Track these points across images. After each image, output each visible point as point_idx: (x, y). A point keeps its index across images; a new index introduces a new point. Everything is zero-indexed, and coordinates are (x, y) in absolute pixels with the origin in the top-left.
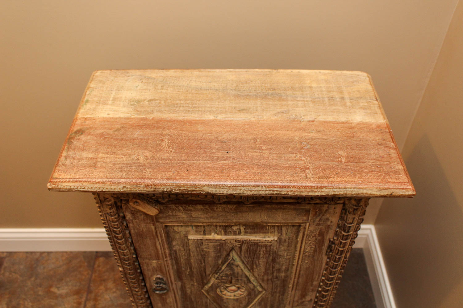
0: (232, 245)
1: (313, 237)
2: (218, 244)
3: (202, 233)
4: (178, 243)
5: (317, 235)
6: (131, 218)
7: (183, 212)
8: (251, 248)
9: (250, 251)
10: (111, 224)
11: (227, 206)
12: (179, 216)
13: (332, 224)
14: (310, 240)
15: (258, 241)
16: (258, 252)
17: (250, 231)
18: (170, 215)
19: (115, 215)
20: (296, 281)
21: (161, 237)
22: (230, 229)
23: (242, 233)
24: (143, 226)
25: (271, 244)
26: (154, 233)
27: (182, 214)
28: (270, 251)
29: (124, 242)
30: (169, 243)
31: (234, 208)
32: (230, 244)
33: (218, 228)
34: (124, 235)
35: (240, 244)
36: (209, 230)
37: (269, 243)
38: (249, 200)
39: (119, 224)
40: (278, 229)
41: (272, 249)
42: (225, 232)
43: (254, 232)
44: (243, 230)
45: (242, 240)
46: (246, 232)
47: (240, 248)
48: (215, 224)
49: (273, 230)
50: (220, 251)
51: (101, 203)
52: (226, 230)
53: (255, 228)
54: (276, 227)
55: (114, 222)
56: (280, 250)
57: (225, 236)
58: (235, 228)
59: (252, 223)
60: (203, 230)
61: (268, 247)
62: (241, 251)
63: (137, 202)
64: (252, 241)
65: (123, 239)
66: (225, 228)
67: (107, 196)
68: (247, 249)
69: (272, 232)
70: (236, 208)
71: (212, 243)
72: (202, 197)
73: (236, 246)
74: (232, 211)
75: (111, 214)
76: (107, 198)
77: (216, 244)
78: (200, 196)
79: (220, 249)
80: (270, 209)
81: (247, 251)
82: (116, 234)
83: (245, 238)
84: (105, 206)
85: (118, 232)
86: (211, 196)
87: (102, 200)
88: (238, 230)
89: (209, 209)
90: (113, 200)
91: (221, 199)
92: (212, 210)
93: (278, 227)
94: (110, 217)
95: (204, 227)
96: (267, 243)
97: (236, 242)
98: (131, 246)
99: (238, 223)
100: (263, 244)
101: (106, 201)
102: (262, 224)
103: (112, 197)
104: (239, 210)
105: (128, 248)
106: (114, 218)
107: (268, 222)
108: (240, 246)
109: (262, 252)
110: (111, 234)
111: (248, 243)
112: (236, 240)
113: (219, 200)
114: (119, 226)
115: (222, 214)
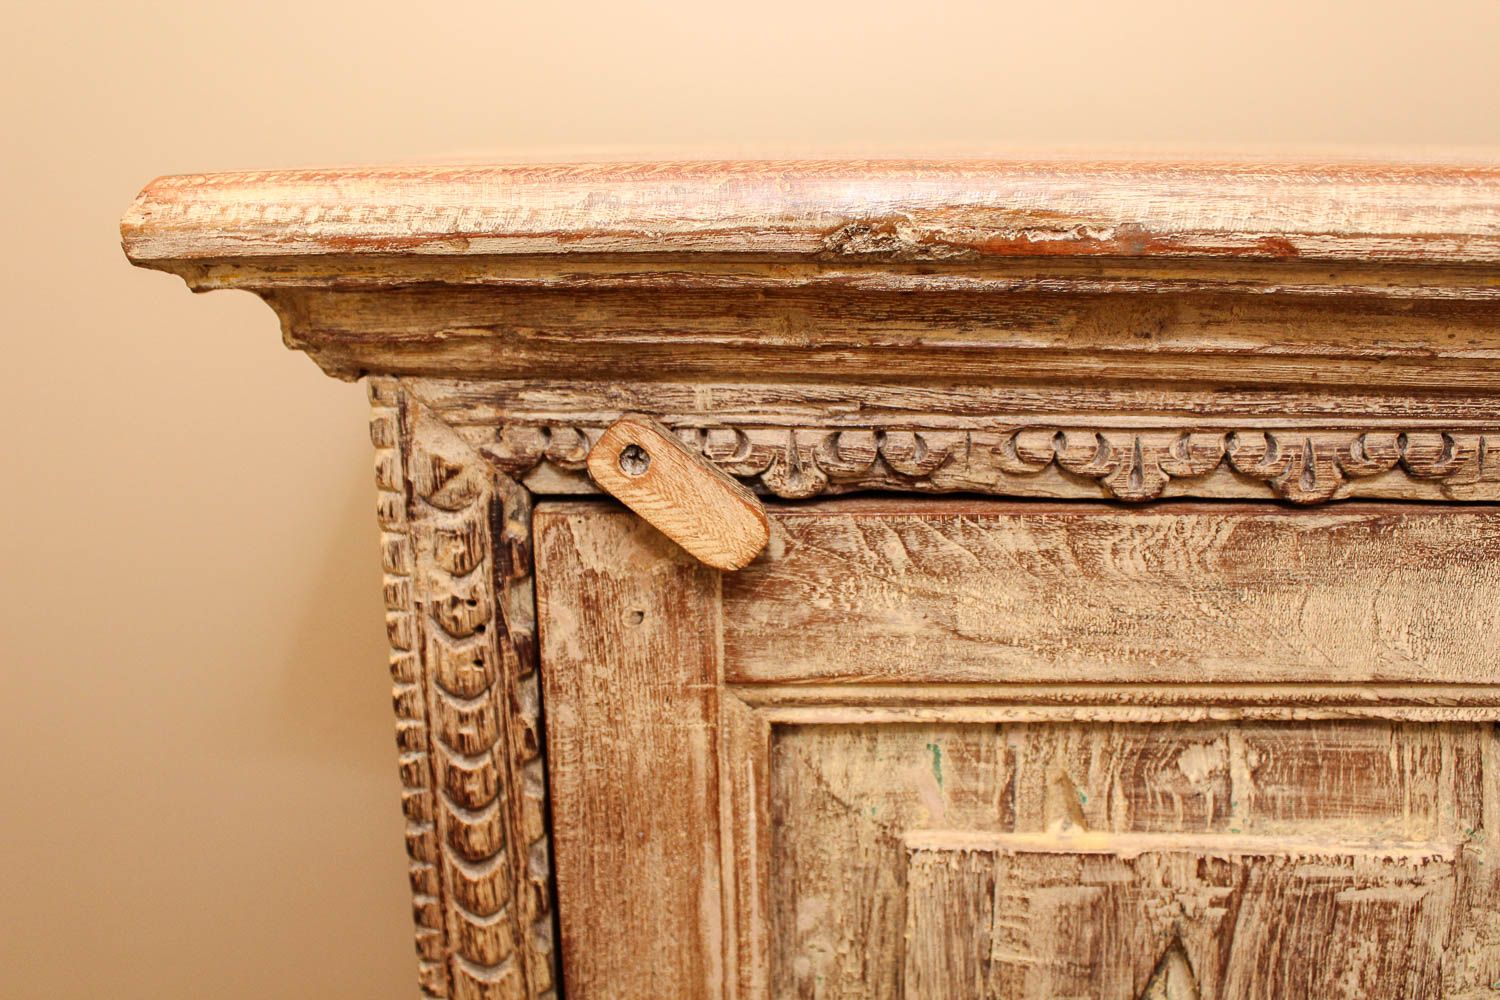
0: (1175, 908)
2: (1091, 893)
3: (994, 811)
4: (830, 914)
6: (575, 653)
7: (905, 581)
8: (1292, 936)
9: (1279, 962)
10: (441, 706)
11: (1180, 530)
12: (876, 628)
15: (1341, 872)
16: (1329, 976)
17: (1290, 791)
18: (817, 618)
19: (481, 629)
21: (738, 835)
22: (1168, 773)
23: (1241, 813)
24: (637, 727)
25: (1419, 893)
26: (701, 793)
27: (897, 603)
28: (1404, 969)
29: (498, 881)
30: (780, 908)
31: (1218, 543)
32: (1165, 893)
33: (1095, 764)
34: (512, 812)
35: (1224, 892)
36: (1036, 781)
37: (1407, 888)
38: (1320, 469)
39: (490, 715)
40: (1459, 772)
41: (1417, 942)
42: (1135, 800)
43: (1313, 801)
44: (1243, 787)
45: (1238, 861)
46: (1262, 805)
47: (1224, 933)
48: (1082, 714)
49: (1426, 787)
50: (1093, 965)
51: (411, 516)
52: (1139, 781)
53: (1317, 768)
54: (1448, 758)
55: (465, 694)
56: (1459, 974)
57: (1136, 828)
58: (1197, 763)
59: (1318, 692)
60: (1001, 785)
61: (1397, 929)
62: (1223, 971)
63: (636, 453)
64: (1302, 873)
65: (500, 860)
66: (1139, 768)
67: (453, 452)
68: (1265, 951)
69: (1422, 806)
70: (1236, 542)
71: (1051, 883)
72: (1036, 444)
73: (1197, 919)
74: (1203, 578)
75: (458, 612)
76: (453, 472)
77: (1075, 901)
78: (1025, 441)
79: (1096, 941)
80: (1436, 559)
81: (1262, 969)
82: (465, 802)
83: (1260, 843)
84: (426, 543)
85: (474, 787)
86: (1089, 440)
87: (419, 488)
88: (1217, 785)
89: (1065, 554)
90: (486, 489)
91: (1150, 459)
92: (1086, 561)
93: (1459, 760)
94: (445, 643)
95: (1010, 758)
96: (1391, 886)
97: (1201, 875)
98: (537, 921)
99: (1231, 693)
100: (1371, 894)
101: (441, 498)
102: (1370, 712)
103: (484, 466)
104: (1251, 568)
105: (518, 938)
106: (466, 649)
107: (1415, 677)
108: (1221, 911)
109: (1353, 979)
110: (427, 807)
111: (1275, 891)
112: (1202, 862)
113: (1137, 470)
114: (489, 732)
115: (1140, 600)
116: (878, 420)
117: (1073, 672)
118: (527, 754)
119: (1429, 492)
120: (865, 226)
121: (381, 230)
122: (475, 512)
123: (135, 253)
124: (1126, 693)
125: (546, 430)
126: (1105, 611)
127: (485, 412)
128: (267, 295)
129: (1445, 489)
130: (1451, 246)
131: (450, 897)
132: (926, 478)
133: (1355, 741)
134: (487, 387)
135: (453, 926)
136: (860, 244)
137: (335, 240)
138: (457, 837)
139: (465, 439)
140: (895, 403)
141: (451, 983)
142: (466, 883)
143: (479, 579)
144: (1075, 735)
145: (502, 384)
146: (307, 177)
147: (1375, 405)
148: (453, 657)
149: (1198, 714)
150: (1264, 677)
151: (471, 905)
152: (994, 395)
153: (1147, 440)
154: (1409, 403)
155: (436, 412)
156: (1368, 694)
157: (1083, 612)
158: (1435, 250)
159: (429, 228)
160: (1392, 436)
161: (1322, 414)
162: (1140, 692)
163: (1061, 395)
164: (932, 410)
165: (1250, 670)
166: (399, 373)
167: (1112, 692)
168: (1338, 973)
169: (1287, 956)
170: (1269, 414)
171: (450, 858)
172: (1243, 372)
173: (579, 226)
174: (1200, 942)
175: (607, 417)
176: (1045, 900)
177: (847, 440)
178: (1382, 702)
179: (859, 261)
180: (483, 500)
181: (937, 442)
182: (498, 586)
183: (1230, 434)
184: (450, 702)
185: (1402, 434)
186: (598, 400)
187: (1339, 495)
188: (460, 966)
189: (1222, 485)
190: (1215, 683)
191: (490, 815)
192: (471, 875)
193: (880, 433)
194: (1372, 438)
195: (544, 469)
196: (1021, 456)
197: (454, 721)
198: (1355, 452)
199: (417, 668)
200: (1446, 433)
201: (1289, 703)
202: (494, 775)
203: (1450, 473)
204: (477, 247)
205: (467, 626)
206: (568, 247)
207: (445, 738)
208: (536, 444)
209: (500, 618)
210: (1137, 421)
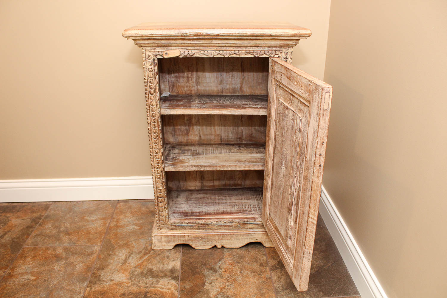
34: (156, 89)
38: (228, 54)
39: (153, 79)
51: (146, 60)
55: (151, 78)
63: (167, 53)
67: (150, 54)
72: (202, 52)
75: (150, 69)
76: (150, 56)
78: (201, 52)
84: (147, 63)
85: (152, 87)
86: (207, 52)
87: (147, 58)
90: (153, 57)
94: (149, 72)
98: (158, 101)
101: (149, 58)
103: (153, 55)
105: (156, 102)
106: (151, 73)
110: (147, 89)
113: (211, 54)
114: (153, 81)
120: (185, 33)
121: (145, 34)
123: (124, 36)
127: (153, 50)
128: (134, 40)
129: (239, 56)
130: (232, 34)
131: (149, 98)
132: (192, 56)
135: (150, 101)
136: (185, 35)
137: (141, 35)
138: (150, 92)
139: (151, 53)
140: (189, 49)
141: (150, 108)
142: (151, 97)
143: (152, 66)
145: (154, 48)
146: (139, 29)
147: (232, 48)
148: (150, 74)
151: (151, 99)
152: (198, 48)
153: (212, 52)
154: (235, 48)
155: (148, 50)
158: (231, 35)
159: (150, 34)
161: (227, 49)
163: (204, 47)
164: (193, 49)
166: (145, 47)
170: (223, 49)
171: (149, 94)
172: (219, 45)
173: (162, 34)
175: (164, 50)
177: (185, 52)
179: (185, 36)
180: (153, 59)
181: (193, 52)
182: (154, 67)
183: (219, 51)
184: (149, 78)
185: (235, 51)
188: (150, 106)
191: (153, 90)
192: (151, 96)
193: (188, 51)
195: (158, 56)
196: (201, 53)
197: (150, 80)
198: (231, 52)
199: (146, 75)
200: (239, 51)
202: (154, 85)
203: (239, 54)
204: (153, 35)
205: (151, 71)
207: (149, 82)
208: (157, 53)
209: (154, 70)
210: (211, 50)
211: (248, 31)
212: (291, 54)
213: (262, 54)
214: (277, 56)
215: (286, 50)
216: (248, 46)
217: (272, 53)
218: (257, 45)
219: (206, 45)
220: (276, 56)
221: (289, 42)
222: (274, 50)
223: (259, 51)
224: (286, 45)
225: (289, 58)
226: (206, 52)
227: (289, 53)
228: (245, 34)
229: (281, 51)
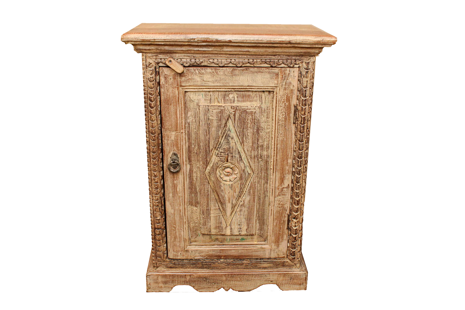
0: (229, 112)
1: (283, 102)
2: (220, 110)
3: (209, 101)
4: (191, 114)
5: (285, 101)
6: (164, 83)
7: (198, 75)
8: (242, 116)
9: (241, 119)
10: (149, 90)
11: (226, 69)
12: (195, 80)
13: (294, 88)
14: (281, 107)
15: (247, 108)
16: (246, 120)
17: (241, 99)
18: (189, 79)
19: (153, 81)
20: (275, 159)
21: (181, 104)
22: (228, 97)
23: (236, 101)
24: (170, 91)
25: (255, 110)
26: (177, 99)
27: (197, 77)
29: (155, 110)
30: (186, 114)
31: (230, 71)
32: (228, 110)
33: (220, 96)
34: (156, 102)
35: (234, 110)
36: (213, 98)
37: (254, 110)
38: (240, 63)
39: (154, 90)
40: (259, 97)
41: (256, 116)
42: (224, 100)
43: (244, 100)
44: (236, 99)
45: (235, 106)
46: (238, 101)
47: (234, 115)
48: (218, 90)
49: (256, 99)
50: (220, 119)
51: (146, 68)
52: (225, 98)
53: (244, 96)
54: (258, 95)
55: (152, 88)
56: (262, 121)
57: (225, 103)
58: (231, 96)
59: (242, 87)
60: (210, 98)
61: (253, 115)
62: (235, 120)
63: (170, 61)
64: (242, 108)
65: (155, 108)
66: (225, 96)
67: (151, 61)
68: (239, 117)
69: (256, 101)
70: (232, 71)
71: (215, 109)
72: (211, 60)
73: (231, 113)
74: (229, 75)
75: (151, 79)
76: (151, 64)
77: (218, 111)
78: (210, 60)
79: (221, 116)
80: (253, 73)
81: (239, 120)
82: (151, 101)
83: (238, 105)
84: (148, 71)
85: (152, 99)
87: (147, 65)
88: (233, 98)
89: (215, 72)
90: (154, 65)
91: (223, 62)
92: (217, 73)
93: (259, 95)
94: (150, 82)
95: (211, 95)
96: (252, 110)
97: (231, 108)
98: (159, 115)
99: (233, 87)
100: (250, 110)
101: (150, 66)
102: (249, 90)
103: (154, 63)
104: (234, 73)
105: (156, 117)
106: (152, 83)
107: (252, 85)
108: (234, 112)
109: (249, 121)
110: (147, 102)
111: (240, 110)
112: (231, 107)
113: (222, 63)
114: (154, 92)
115: (223, 77)
116: (195, 58)
117: (216, 85)
118: (158, 95)
119: (252, 66)
120: (192, 39)
121: (147, 39)
122: (153, 68)
123: (122, 40)
124: (222, 87)
125: (161, 59)
126: (219, 78)
127: (155, 57)
128: (133, 45)
129: (254, 65)
130: (246, 41)
131: (149, 112)
132: (200, 64)
133: (248, 93)
134: (155, 54)
135: (149, 116)
136: (192, 41)
137: (142, 40)
138: (150, 104)
140: (197, 56)
141: (149, 123)
142: (151, 110)
143: (153, 75)
144: (217, 92)
146: (139, 33)
147: (245, 56)
148: (150, 84)
149: (230, 90)
150: (236, 85)
151: (151, 113)
152: (207, 55)
153: (223, 60)
154: (249, 56)
155: (149, 57)
156: (248, 87)
157: (217, 78)
158: (245, 41)
159: (152, 39)
160: (247, 60)
161: (240, 57)
162: (223, 87)
163: (213, 55)
164: (201, 57)
165: (235, 85)
166: (145, 53)
167: (220, 87)
168: (248, 120)
169: (242, 118)
170: (235, 57)
171: (149, 108)
172: (231, 53)
173: (166, 39)
174: (232, 116)
175: (167, 58)
176: (215, 111)
177: (192, 60)
178: (249, 89)
179: (192, 42)
180: (154, 67)
181: (201, 60)
182: (155, 76)
183: (231, 59)
184: (150, 89)
185: (249, 59)
186: (166, 56)
187: (243, 66)
188: (150, 121)
189: (231, 65)
190: (231, 86)
191: (154, 102)
194: (245, 60)
195: (161, 63)
196: (210, 62)
197: (150, 91)
198: (244, 61)
199: (146, 85)
200: (253, 59)
201: (239, 89)
202: (154, 97)
203: (254, 63)
204: (156, 40)
205: (152, 80)
206: (164, 41)
207: (149, 93)
208: (160, 61)
209: (156, 79)
210: (221, 58)
211: (265, 38)
212: (313, 63)
213: (280, 63)
214: (298, 66)
215: (307, 59)
216: (264, 54)
217: (291, 62)
218: (274, 53)
219: (216, 52)
220: (295, 66)
221: (311, 51)
222: (294, 59)
223: (277, 60)
224: (307, 53)
225: (311, 68)
226: (216, 60)
227: (310, 63)
228: (261, 40)
229: (302, 60)
